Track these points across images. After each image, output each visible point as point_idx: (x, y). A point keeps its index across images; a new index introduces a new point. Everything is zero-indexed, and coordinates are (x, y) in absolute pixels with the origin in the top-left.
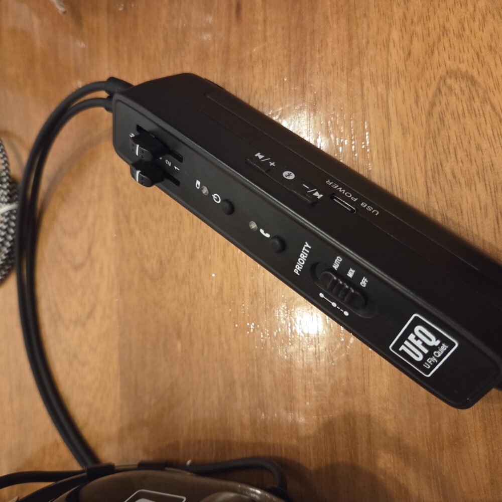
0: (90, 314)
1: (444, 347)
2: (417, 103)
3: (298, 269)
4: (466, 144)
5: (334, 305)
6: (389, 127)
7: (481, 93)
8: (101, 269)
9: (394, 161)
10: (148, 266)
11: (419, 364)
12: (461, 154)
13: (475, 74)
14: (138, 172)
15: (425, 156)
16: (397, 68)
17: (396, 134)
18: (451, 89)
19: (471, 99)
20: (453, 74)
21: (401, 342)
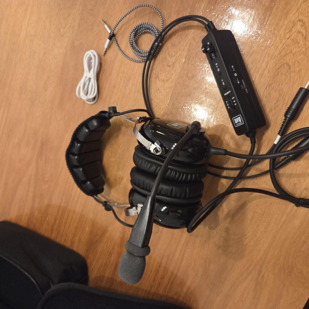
0: (167, 80)
1: (241, 123)
2: (275, 66)
3: (225, 94)
4: (280, 81)
5: (228, 105)
6: (266, 69)
7: (290, 71)
8: (175, 70)
9: (262, 78)
10: (189, 75)
11: (236, 124)
12: (278, 84)
13: (291, 66)
14: (203, 49)
15: (270, 80)
16: (276, 55)
17: (266, 72)
18: (284, 67)
19: (287, 72)
20: (287, 64)
21: (235, 118)
